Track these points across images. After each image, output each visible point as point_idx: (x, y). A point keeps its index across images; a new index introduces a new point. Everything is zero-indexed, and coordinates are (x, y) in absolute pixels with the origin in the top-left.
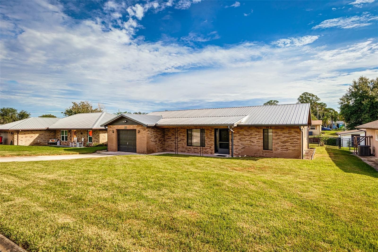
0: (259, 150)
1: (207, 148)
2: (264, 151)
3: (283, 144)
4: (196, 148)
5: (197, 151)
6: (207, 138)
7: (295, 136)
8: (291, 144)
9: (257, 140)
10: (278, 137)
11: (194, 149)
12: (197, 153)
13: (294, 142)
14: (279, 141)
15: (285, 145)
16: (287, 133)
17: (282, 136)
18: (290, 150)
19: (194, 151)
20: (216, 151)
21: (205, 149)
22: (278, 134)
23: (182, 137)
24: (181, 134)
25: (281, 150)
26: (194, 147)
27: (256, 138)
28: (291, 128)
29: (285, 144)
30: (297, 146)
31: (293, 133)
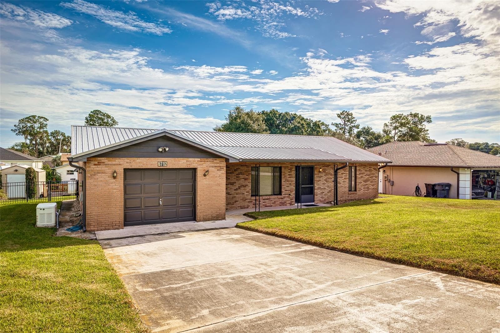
0: (344, 193)
1: (284, 196)
2: (350, 193)
3: (365, 183)
4: (269, 198)
5: (268, 203)
6: (284, 180)
7: (374, 174)
8: (371, 182)
9: (343, 180)
10: (361, 176)
11: (264, 201)
12: (269, 206)
13: (373, 180)
14: (362, 180)
15: (367, 185)
16: (368, 171)
17: (364, 174)
18: (370, 189)
19: (264, 204)
20: (298, 200)
21: (282, 198)
22: (362, 172)
23: (242, 182)
24: (240, 175)
25: (364, 190)
26: (264, 197)
27: (342, 177)
28: (372, 165)
29: (367, 183)
30: (375, 184)
31: (373, 171)
